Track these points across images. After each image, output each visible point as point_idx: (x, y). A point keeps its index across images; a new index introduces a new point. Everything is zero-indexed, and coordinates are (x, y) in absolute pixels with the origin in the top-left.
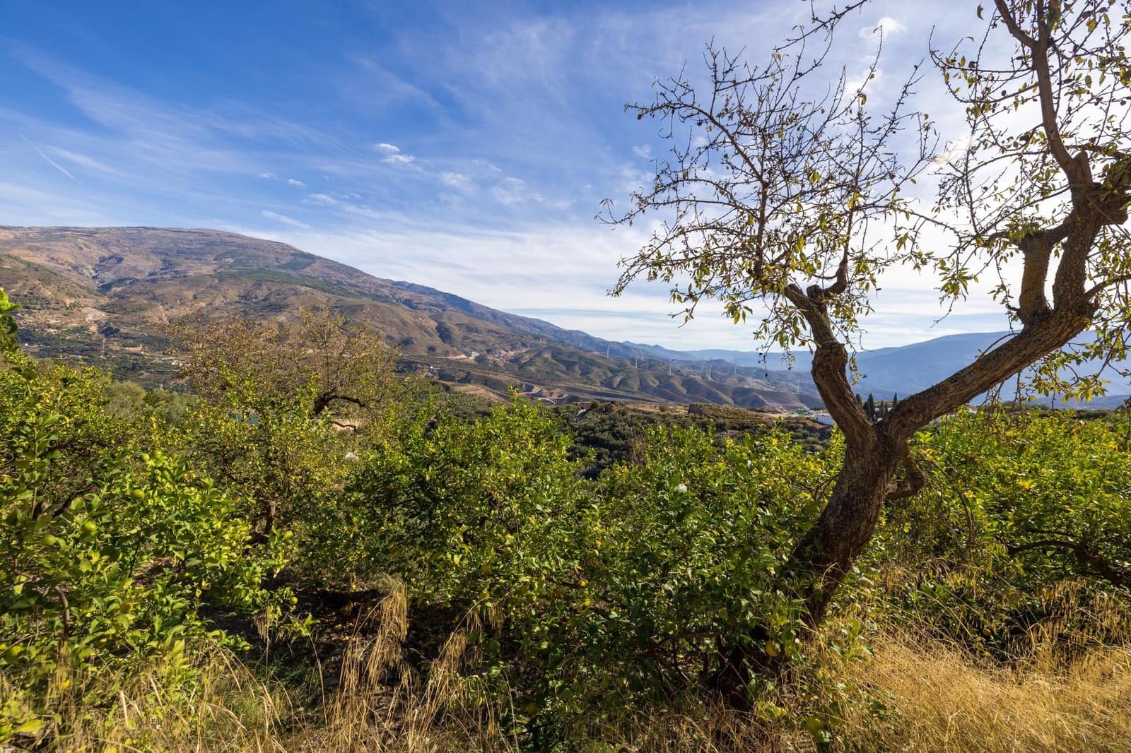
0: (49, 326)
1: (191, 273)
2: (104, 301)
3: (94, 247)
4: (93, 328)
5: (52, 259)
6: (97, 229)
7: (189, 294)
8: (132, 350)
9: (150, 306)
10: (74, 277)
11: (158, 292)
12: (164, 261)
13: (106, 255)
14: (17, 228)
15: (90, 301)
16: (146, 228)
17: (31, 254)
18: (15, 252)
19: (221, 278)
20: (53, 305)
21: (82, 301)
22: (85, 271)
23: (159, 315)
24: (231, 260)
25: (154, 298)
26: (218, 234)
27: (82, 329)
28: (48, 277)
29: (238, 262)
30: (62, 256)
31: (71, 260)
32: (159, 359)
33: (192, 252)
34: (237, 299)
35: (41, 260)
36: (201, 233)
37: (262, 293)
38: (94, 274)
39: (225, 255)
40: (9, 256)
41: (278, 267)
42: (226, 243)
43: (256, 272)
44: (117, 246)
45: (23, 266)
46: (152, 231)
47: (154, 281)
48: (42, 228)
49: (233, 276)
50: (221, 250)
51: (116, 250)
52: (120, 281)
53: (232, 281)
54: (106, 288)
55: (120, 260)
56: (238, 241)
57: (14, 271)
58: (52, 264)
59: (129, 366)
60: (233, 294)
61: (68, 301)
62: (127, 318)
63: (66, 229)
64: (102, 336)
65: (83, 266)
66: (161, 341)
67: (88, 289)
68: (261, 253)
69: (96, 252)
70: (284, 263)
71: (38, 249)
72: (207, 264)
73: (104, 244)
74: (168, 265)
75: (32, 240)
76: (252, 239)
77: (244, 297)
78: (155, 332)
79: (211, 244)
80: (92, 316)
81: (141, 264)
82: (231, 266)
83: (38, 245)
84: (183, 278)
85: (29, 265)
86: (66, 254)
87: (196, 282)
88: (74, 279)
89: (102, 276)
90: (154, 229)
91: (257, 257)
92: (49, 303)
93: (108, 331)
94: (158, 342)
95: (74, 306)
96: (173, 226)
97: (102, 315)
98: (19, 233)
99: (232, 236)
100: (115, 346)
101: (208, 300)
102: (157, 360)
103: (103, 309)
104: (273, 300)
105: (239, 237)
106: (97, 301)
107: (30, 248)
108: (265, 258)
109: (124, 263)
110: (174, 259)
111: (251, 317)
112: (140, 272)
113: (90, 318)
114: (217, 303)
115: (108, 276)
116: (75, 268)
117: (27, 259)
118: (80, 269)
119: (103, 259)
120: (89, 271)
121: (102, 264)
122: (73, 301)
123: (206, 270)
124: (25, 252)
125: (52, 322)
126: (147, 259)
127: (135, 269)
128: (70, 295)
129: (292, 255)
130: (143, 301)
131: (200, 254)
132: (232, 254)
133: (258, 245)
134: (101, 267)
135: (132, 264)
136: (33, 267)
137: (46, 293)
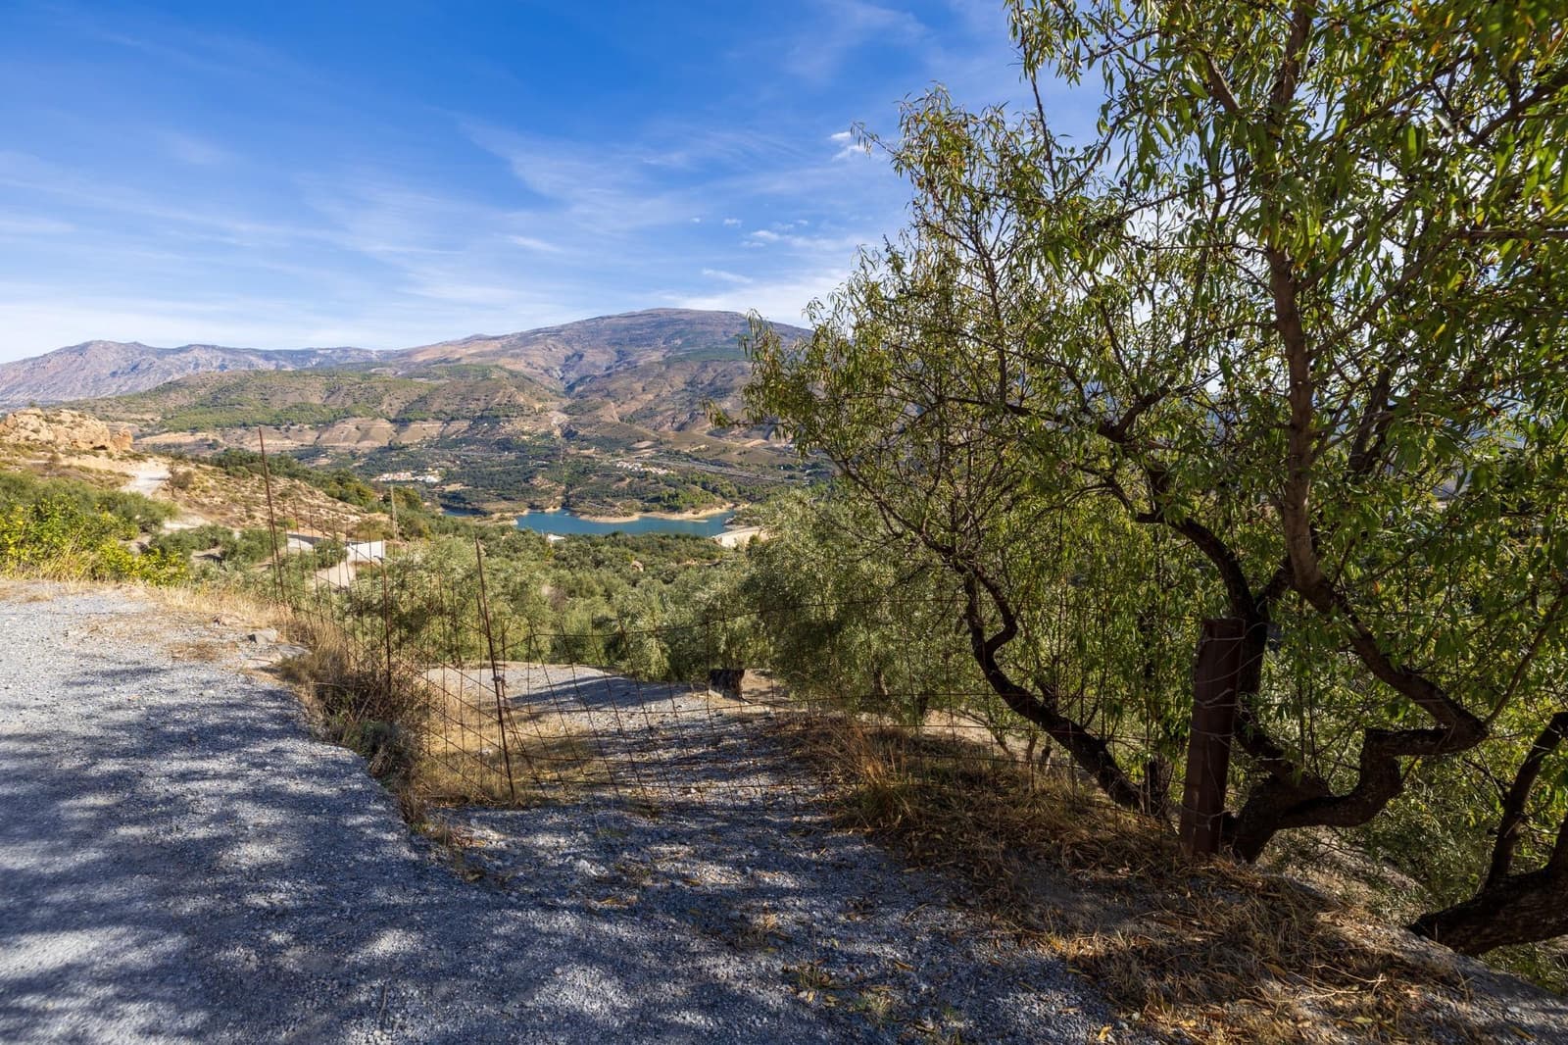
0: (523, 433)
1: (641, 363)
2: (567, 402)
3: (560, 346)
4: (557, 433)
5: (528, 364)
6: (562, 326)
7: (638, 386)
8: (586, 452)
9: (604, 404)
10: (546, 380)
11: (612, 387)
12: (618, 352)
13: (570, 353)
14: (503, 337)
15: (555, 404)
16: (602, 318)
17: (512, 360)
18: (501, 362)
19: (668, 363)
20: (526, 412)
21: (549, 404)
22: (554, 373)
23: (611, 413)
24: (679, 342)
25: (608, 395)
26: (667, 312)
27: (548, 435)
28: (523, 382)
29: (687, 342)
30: (535, 359)
31: (542, 363)
32: (606, 460)
33: (644, 339)
34: (683, 386)
35: (519, 366)
36: (650, 314)
37: (707, 377)
38: (561, 375)
39: (673, 337)
40: (497, 367)
41: (728, 342)
42: (673, 322)
43: (703, 351)
44: (578, 341)
45: (506, 375)
46: (608, 321)
47: (609, 375)
48: (521, 334)
49: (681, 360)
50: (669, 330)
51: (577, 347)
52: (582, 380)
53: (677, 366)
54: (571, 388)
55: (581, 357)
56: (685, 317)
57: (497, 381)
58: (529, 370)
59: (581, 469)
60: (679, 381)
61: (538, 406)
62: (584, 419)
63: (538, 331)
64: (564, 440)
65: (552, 368)
66: (611, 441)
67: (555, 390)
68: (709, 328)
69: (562, 351)
70: (732, 336)
72: (656, 349)
73: (568, 342)
74: (622, 355)
75: (514, 347)
76: (699, 312)
77: (691, 384)
78: (606, 432)
79: (660, 325)
80: (558, 419)
81: (598, 358)
82: (679, 349)
83: (518, 351)
84: (633, 369)
85: (511, 372)
86: (538, 356)
87: (645, 372)
88: (544, 383)
89: (568, 376)
90: (609, 318)
91: (704, 333)
92: (523, 410)
93: (569, 434)
94: (609, 444)
95: (542, 410)
96: (625, 310)
97: (564, 418)
98: (504, 342)
99: (680, 312)
100: (572, 450)
101: (655, 391)
102: (605, 463)
103: (565, 411)
104: (719, 384)
105: (687, 312)
106: (562, 404)
107: (512, 356)
108: (712, 333)
109: (584, 360)
110: (627, 349)
111: (696, 406)
112: (598, 367)
113: (555, 422)
114: (664, 394)
115: (572, 376)
116: (546, 371)
117: (508, 367)
118: (551, 371)
119: (568, 358)
120: (557, 373)
121: (568, 364)
122: (542, 406)
123: (657, 357)
124: (508, 360)
125: (526, 428)
126: (604, 352)
127: (593, 364)
128: (539, 400)
129: (742, 324)
130: (596, 399)
131: (650, 339)
132: (679, 334)
133: (706, 318)
134: (567, 366)
135: (591, 359)
136: (513, 374)
137: (521, 399)
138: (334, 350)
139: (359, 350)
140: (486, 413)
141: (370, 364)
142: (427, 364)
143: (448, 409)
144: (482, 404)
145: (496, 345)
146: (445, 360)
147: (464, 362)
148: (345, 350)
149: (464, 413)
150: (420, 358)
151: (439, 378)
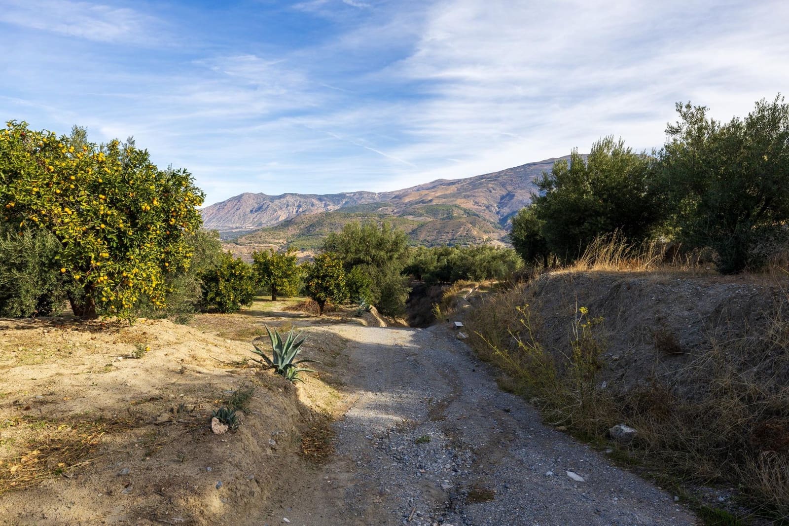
2: (503, 233)
3: (498, 188)
5: (476, 203)
6: (500, 173)
10: (487, 215)
13: (504, 194)
14: (459, 181)
15: (496, 235)
16: (529, 165)
17: (465, 201)
18: (459, 202)
21: (491, 234)
22: (493, 209)
30: (480, 199)
31: (486, 202)
35: (469, 205)
38: (498, 210)
40: (456, 206)
44: (511, 184)
45: (462, 212)
46: (533, 167)
48: (470, 179)
51: (510, 188)
54: (504, 221)
55: (512, 196)
57: (458, 218)
58: (476, 207)
61: (485, 237)
63: (482, 177)
65: (491, 205)
67: (494, 223)
69: (500, 192)
71: (469, 197)
73: (503, 185)
75: (466, 190)
81: (525, 197)
83: (468, 193)
85: (465, 210)
86: (482, 197)
88: (487, 217)
89: (502, 211)
90: (534, 164)
92: (476, 240)
95: (488, 240)
97: (503, 246)
98: (458, 186)
103: (503, 240)
106: (500, 235)
107: (465, 197)
109: (515, 198)
115: (506, 211)
116: (488, 207)
117: (463, 206)
118: (490, 207)
119: (502, 198)
120: (495, 208)
121: (502, 201)
122: (487, 237)
124: (463, 200)
127: (521, 202)
128: (485, 232)
134: (501, 204)
135: (520, 198)
136: (467, 212)
137: (475, 233)
138: (355, 194)
139: (369, 193)
140: (452, 242)
141: (378, 205)
142: (411, 204)
143: (428, 238)
144: (450, 236)
145: (453, 189)
146: (423, 202)
147: (434, 203)
148: (361, 193)
149: (438, 241)
150: (407, 200)
151: (421, 215)
